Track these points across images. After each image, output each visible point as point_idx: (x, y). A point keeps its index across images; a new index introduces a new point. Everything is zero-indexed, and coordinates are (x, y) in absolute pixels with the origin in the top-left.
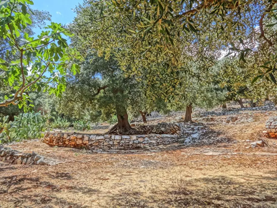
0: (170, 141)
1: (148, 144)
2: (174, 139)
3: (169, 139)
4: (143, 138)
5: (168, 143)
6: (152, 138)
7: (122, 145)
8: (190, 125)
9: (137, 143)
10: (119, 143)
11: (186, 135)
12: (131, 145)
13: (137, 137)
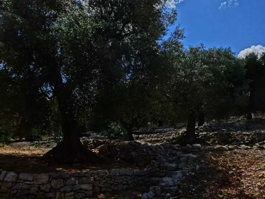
0: (130, 182)
1: (72, 193)
2: (140, 178)
3: (130, 178)
4: (64, 179)
5: (125, 186)
6: (84, 178)
7: (15, 194)
8: (177, 150)
9: (48, 190)
10: (10, 188)
11: (165, 171)
12: (33, 194)
13: (50, 176)
